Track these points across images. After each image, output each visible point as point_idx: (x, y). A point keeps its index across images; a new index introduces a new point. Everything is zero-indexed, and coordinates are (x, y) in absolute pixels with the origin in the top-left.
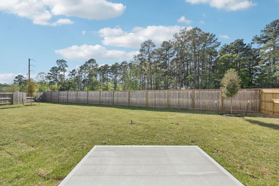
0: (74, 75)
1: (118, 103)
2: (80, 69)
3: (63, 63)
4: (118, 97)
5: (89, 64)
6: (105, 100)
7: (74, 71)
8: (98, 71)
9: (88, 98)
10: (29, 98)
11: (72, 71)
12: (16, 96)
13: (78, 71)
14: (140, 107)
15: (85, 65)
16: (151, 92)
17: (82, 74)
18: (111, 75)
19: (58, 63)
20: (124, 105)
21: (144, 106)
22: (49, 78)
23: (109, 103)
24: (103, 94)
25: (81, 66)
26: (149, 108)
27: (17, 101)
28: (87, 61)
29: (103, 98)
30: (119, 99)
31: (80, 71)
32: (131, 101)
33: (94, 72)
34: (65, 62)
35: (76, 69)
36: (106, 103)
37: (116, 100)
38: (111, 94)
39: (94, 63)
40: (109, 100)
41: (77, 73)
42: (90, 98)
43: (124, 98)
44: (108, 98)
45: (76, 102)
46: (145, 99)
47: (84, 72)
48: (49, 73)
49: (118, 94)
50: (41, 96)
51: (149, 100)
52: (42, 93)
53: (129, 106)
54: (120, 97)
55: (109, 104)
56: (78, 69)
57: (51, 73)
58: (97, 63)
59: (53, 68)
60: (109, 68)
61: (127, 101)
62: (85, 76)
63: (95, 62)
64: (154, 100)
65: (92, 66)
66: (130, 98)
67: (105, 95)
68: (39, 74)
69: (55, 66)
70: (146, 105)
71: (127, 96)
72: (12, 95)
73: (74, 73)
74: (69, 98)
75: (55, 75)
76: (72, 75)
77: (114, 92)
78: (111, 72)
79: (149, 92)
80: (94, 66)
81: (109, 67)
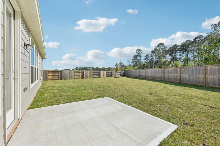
0: (147, 58)
1: (169, 79)
2: (152, 53)
3: (140, 51)
4: (169, 73)
5: (158, 48)
6: (158, 76)
7: (147, 55)
8: (167, 52)
9: (146, 74)
10: (118, 74)
11: (146, 56)
12: (113, 73)
13: (150, 55)
14: (193, 85)
15: (155, 50)
16: (213, 67)
17: (153, 57)
18: (182, 54)
19: (137, 52)
20: (175, 81)
21: (200, 84)
22: (132, 62)
23: (161, 78)
24: (156, 71)
25: (152, 51)
26: (209, 87)
27: (113, 75)
28: (157, 46)
29: (156, 75)
30: (170, 75)
31: (152, 55)
32: (182, 78)
33: (162, 54)
34: (141, 50)
35: (149, 54)
36: (159, 79)
37: (167, 76)
38: (163, 71)
39: (162, 46)
40: (161, 76)
41: (149, 57)
42: (147, 74)
43: (176, 75)
44: (160, 75)
45: (139, 77)
46: (202, 76)
47: (154, 55)
48: (132, 60)
49: (169, 71)
50: (123, 73)
51: (208, 77)
52: (124, 71)
53: (181, 83)
54: (171, 73)
55: (161, 80)
56: (150, 54)
57: (133, 59)
58: (165, 46)
59: (135, 56)
60: (178, 48)
61: (179, 77)
62: (155, 58)
63: (164, 45)
64: (218, 77)
65: (161, 49)
66: (182, 75)
67: (158, 72)
68: (128, 61)
69: (136, 54)
70: (204, 83)
71: (179, 73)
72: (111, 72)
73: (147, 57)
74: (136, 74)
75: (136, 60)
76: (146, 58)
77: (165, 69)
78: (181, 51)
79: (209, 68)
80: (162, 49)
81: (177, 46)
